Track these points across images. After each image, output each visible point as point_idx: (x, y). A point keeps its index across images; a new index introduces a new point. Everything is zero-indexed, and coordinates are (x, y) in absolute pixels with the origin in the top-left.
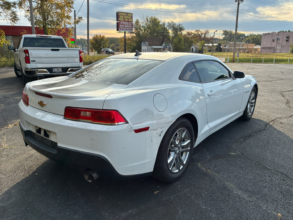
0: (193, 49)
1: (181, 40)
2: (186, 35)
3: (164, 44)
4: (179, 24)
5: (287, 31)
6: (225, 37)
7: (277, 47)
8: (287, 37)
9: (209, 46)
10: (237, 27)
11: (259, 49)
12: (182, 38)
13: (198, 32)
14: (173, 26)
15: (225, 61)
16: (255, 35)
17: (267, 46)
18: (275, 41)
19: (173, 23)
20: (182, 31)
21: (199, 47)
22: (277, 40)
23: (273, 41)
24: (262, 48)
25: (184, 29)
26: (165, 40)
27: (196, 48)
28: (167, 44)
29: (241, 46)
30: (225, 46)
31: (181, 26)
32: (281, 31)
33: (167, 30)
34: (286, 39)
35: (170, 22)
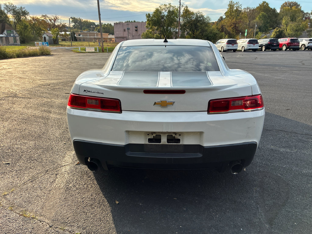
0: (45, 38)
1: (27, 26)
2: (31, 20)
3: (5, 32)
4: (21, 7)
5: (133, 21)
6: (74, 25)
7: (129, 37)
8: (136, 27)
9: (62, 35)
10: (100, 15)
11: (113, 38)
12: (28, 24)
13: (45, 17)
14: (13, 9)
15: (95, 51)
16: (105, 24)
17: (120, 36)
18: (126, 30)
19: (12, 5)
20: (26, 16)
21: (53, 36)
22: (128, 29)
23: (125, 30)
24: (116, 37)
25: (28, 13)
26: (6, 26)
27: (50, 37)
28: (10, 32)
29: (96, 36)
30: (80, 35)
31: (24, 9)
32: (128, 21)
33: (5, 14)
34: (135, 29)
35: (8, 4)
